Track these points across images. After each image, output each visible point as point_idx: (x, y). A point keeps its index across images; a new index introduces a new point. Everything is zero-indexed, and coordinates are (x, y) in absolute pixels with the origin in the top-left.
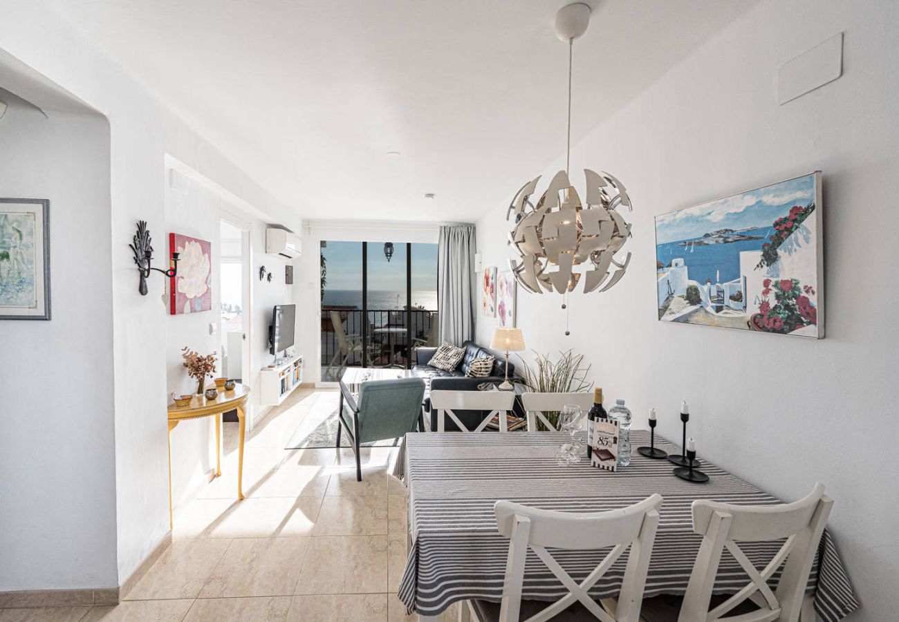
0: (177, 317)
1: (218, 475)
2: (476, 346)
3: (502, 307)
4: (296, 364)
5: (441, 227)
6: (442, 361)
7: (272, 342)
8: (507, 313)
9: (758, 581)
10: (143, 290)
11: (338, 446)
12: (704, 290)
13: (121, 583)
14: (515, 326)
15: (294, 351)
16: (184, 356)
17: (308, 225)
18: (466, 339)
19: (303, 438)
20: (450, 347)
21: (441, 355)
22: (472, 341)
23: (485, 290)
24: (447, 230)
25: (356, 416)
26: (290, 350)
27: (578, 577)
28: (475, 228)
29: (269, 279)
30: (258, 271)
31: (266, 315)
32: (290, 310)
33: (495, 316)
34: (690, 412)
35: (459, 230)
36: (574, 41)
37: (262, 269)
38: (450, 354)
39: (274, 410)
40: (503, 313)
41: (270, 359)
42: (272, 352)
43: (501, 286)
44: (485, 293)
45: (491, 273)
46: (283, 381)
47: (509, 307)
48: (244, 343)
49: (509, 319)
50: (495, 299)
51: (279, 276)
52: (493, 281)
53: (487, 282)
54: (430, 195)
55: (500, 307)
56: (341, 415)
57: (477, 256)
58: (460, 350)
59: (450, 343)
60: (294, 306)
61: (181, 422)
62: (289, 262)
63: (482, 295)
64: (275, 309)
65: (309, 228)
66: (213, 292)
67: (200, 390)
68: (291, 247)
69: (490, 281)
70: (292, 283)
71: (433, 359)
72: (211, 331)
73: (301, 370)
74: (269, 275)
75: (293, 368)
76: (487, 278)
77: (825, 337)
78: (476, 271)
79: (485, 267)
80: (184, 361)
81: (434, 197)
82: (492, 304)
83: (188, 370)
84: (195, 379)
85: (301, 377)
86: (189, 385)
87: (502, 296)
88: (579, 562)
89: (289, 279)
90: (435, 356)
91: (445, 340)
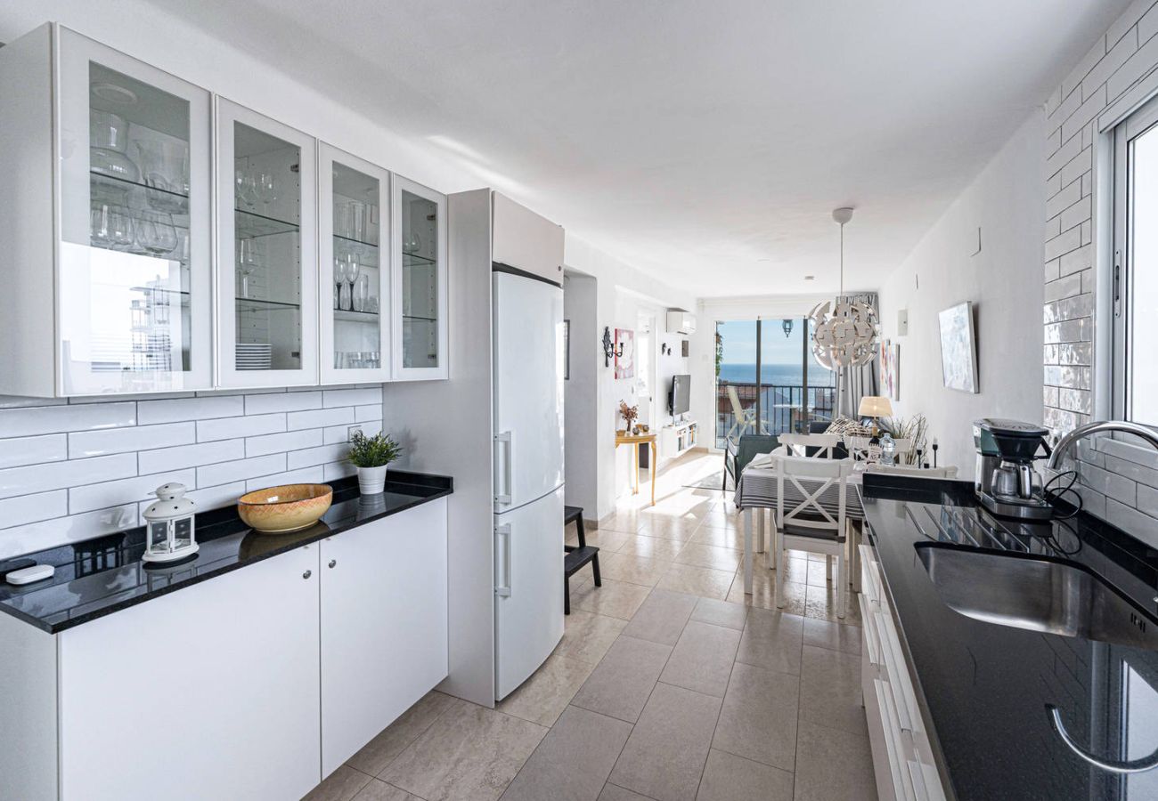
0: (618, 380)
1: (637, 493)
3: (891, 379)
4: (691, 427)
7: (671, 406)
8: (893, 386)
10: (607, 365)
11: (724, 489)
13: (599, 519)
15: (689, 417)
16: (621, 405)
17: (702, 303)
19: (696, 480)
20: (846, 420)
23: (883, 363)
25: (735, 459)
26: (685, 415)
27: (811, 494)
28: (877, 296)
29: (669, 353)
30: (661, 347)
31: (667, 382)
32: (686, 379)
36: (846, 224)
37: (664, 345)
39: (675, 462)
41: (669, 420)
42: (671, 414)
43: (890, 359)
45: (885, 346)
46: (680, 439)
48: (651, 404)
49: (894, 391)
50: (888, 372)
51: (677, 350)
52: (886, 353)
53: (884, 355)
54: (810, 278)
56: (726, 464)
60: (689, 376)
61: (621, 445)
62: (685, 338)
64: (674, 377)
65: (703, 306)
66: (634, 365)
67: (629, 429)
68: (687, 324)
70: (687, 356)
71: (827, 431)
72: (633, 392)
73: (696, 435)
74: (669, 350)
75: (688, 430)
76: (883, 351)
77: (979, 392)
80: (620, 408)
81: (815, 278)
83: (622, 415)
84: (626, 421)
85: (695, 440)
86: (623, 425)
87: (891, 368)
88: (812, 487)
89: (685, 352)
90: (829, 428)
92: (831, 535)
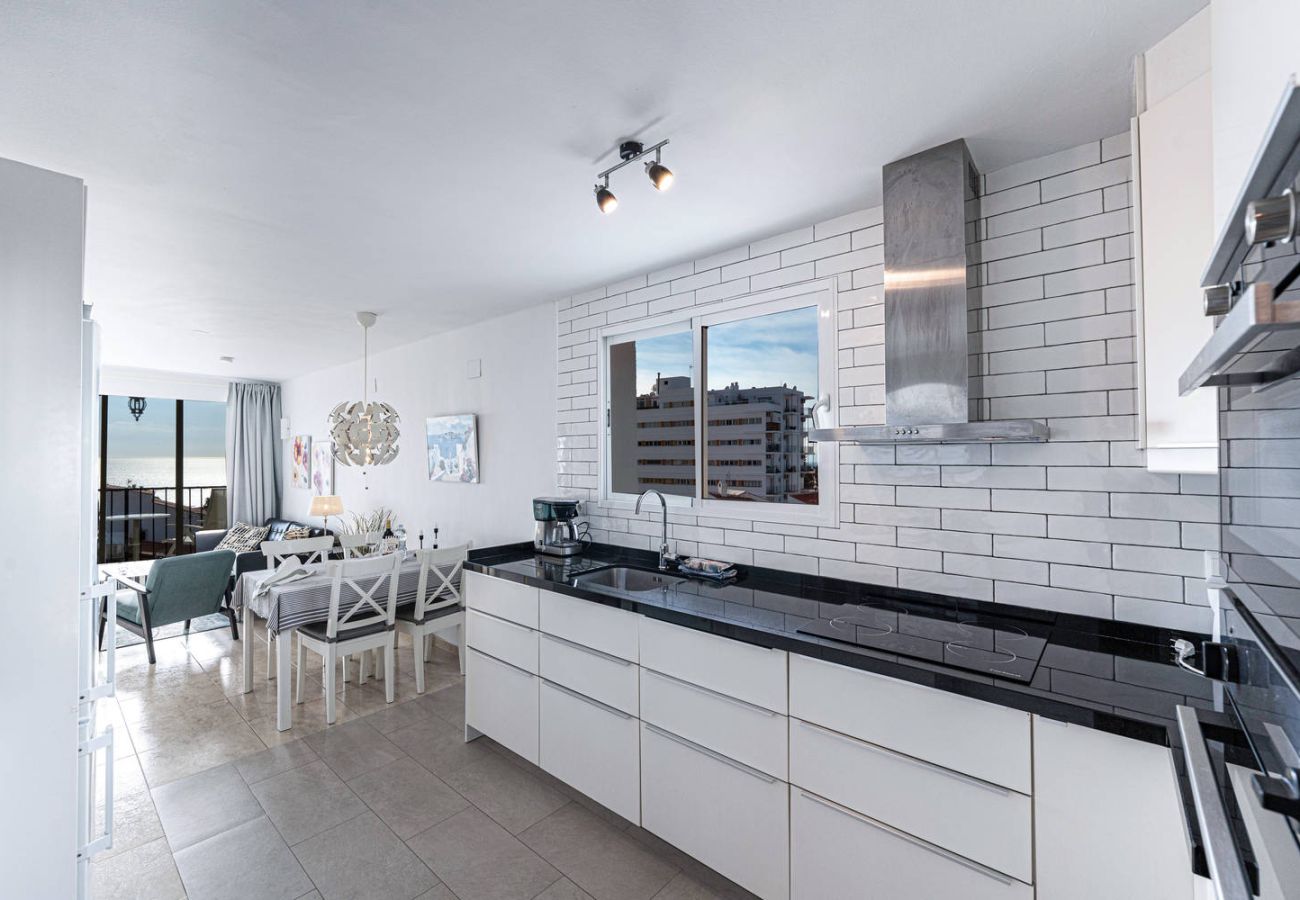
2: (285, 522)
3: (318, 477)
5: (231, 384)
6: (236, 544)
8: (324, 484)
9: (447, 582)
12: (446, 461)
14: (333, 493)
18: (268, 515)
20: (247, 527)
21: (234, 538)
22: (278, 517)
23: (296, 460)
24: (240, 388)
25: (144, 598)
27: (366, 592)
28: (279, 388)
33: (310, 487)
34: (439, 528)
35: (258, 389)
36: (369, 328)
38: (247, 536)
40: (319, 483)
43: (317, 456)
44: (295, 464)
45: (304, 442)
47: (326, 476)
49: (327, 490)
50: (310, 470)
52: (307, 450)
53: (299, 452)
54: (229, 359)
55: (316, 477)
57: (283, 422)
58: (262, 529)
59: (246, 523)
63: (290, 464)
69: (303, 450)
71: (221, 543)
76: (298, 448)
78: (282, 437)
79: (295, 433)
81: (234, 361)
82: (306, 475)
87: (319, 465)
88: (366, 585)
90: (224, 540)
91: (239, 520)
92: (381, 627)
